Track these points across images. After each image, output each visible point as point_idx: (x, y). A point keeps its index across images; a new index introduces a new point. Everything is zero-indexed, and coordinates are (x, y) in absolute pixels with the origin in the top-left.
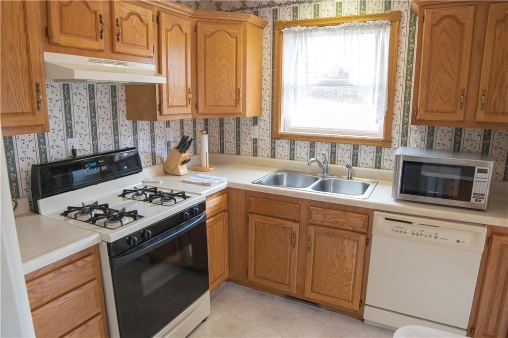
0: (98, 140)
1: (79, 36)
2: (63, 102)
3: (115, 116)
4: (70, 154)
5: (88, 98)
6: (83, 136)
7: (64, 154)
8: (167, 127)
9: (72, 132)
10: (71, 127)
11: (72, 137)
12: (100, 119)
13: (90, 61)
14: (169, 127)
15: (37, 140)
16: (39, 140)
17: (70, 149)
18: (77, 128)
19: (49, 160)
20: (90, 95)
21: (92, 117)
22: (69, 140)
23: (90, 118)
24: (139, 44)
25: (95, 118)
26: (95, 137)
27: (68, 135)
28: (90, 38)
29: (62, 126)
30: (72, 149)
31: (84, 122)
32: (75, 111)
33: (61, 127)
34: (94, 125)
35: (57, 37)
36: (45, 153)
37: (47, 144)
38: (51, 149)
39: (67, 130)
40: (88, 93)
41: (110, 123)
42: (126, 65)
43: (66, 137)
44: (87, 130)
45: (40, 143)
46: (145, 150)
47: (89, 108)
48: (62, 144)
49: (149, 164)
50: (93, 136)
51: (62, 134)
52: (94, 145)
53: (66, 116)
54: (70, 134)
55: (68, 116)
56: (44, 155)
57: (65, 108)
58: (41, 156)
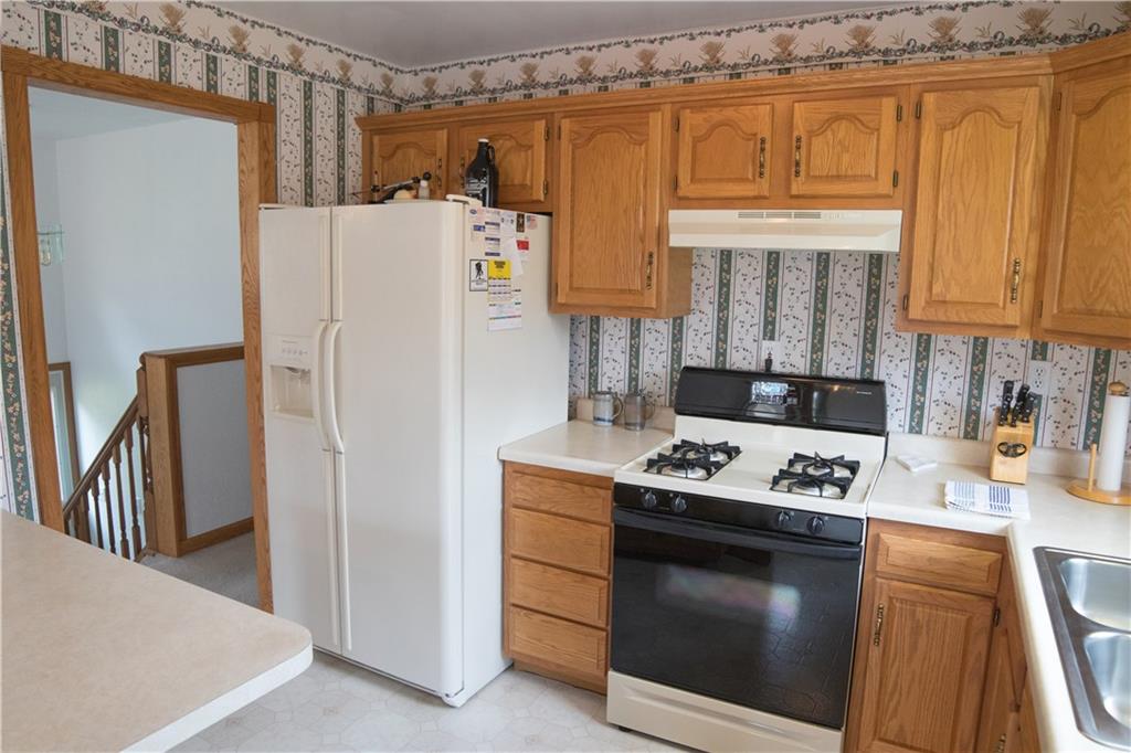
0: (825, 355)
1: (720, 180)
2: (765, 280)
3: (872, 313)
4: (763, 364)
5: (814, 276)
6: (794, 342)
7: (754, 363)
8: (1034, 358)
9: (773, 331)
10: (773, 323)
11: (772, 338)
12: (835, 315)
13: (740, 216)
14: (1044, 359)
15: (715, 333)
16: (718, 335)
17: (764, 356)
18: (783, 325)
19: (728, 367)
20: (818, 272)
21: (816, 309)
22: (766, 344)
23: (812, 312)
24: (850, 173)
25: (824, 312)
26: (817, 346)
27: (765, 335)
28: (743, 180)
29: (758, 317)
30: (767, 357)
31: (800, 317)
32: (784, 297)
33: (756, 321)
34: (819, 326)
35: (686, 188)
36: (724, 355)
37: (729, 343)
38: (734, 351)
39: (765, 327)
40: (815, 267)
41: (858, 325)
42: (818, 216)
43: (761, 336)
44: (805, 331)
45: (718, 339)
46: (948, 398)
47: (813, 295)
48: (753, 347)
49: (954, 432)
50: (813, 346)
51: (757, 331)
52: (812, 361)
53: (766, 303)
54: (769, 331)
55: (771, 303)
56: (721, 358)
57: (767, 291)
58: (717, 358)
